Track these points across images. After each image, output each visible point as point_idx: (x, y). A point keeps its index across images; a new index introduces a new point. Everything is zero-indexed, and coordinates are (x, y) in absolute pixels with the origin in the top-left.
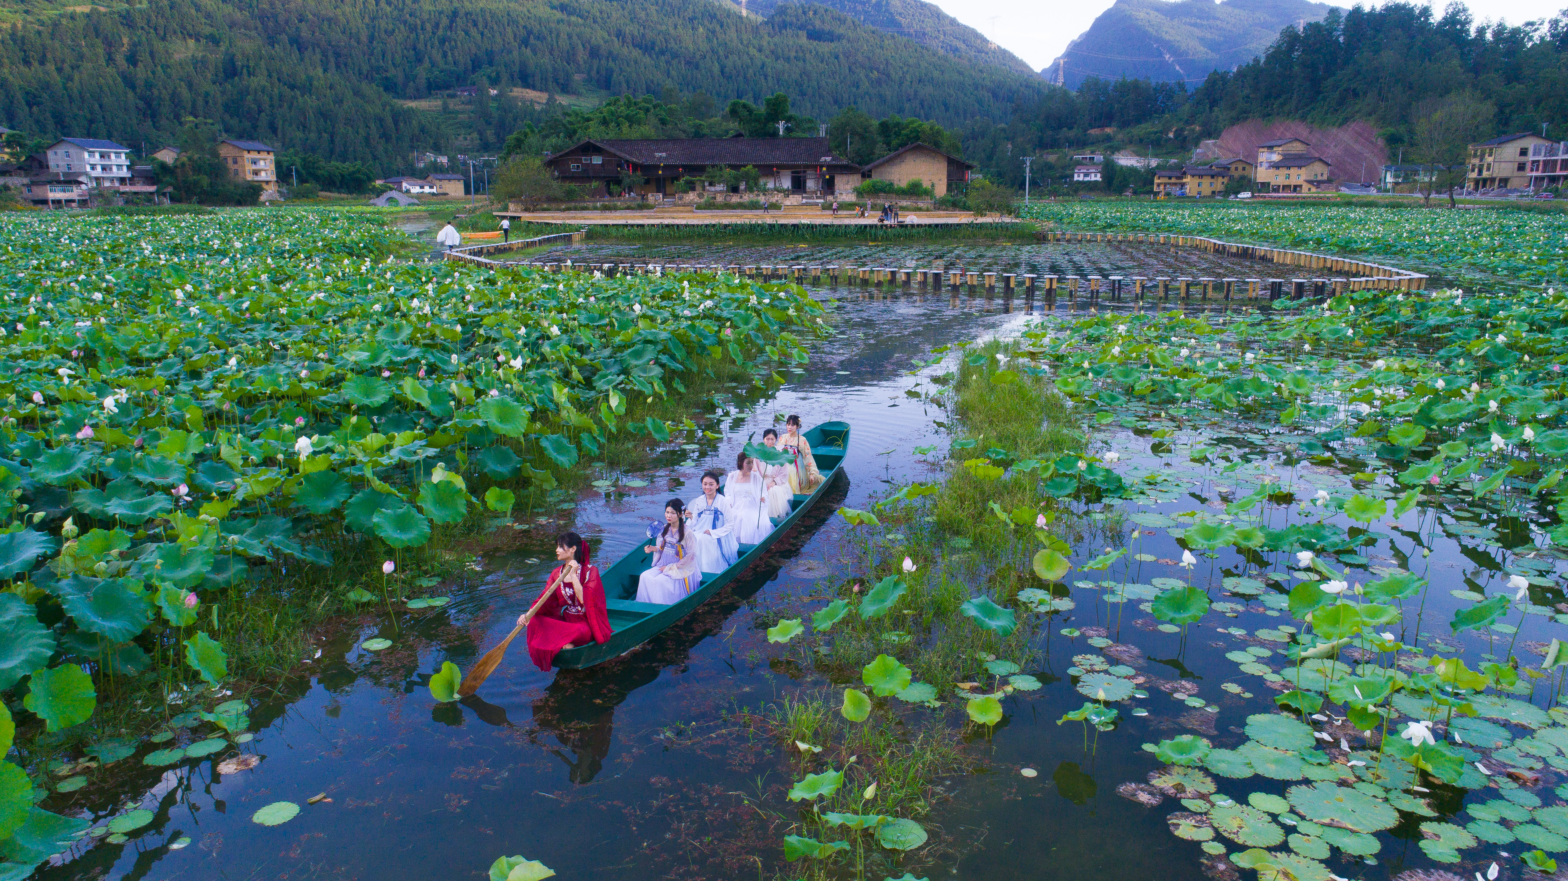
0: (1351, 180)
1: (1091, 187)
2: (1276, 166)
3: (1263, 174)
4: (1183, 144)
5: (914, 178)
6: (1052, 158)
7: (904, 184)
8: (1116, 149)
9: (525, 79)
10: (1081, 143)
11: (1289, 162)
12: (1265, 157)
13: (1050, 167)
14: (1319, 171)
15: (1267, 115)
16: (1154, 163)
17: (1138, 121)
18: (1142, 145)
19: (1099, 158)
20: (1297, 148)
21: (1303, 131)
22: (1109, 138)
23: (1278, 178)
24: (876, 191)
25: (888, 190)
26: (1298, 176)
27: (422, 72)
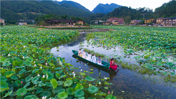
0: (121, 23)
1: (97, 24)
2: (114, 22)
3: (113, 23)
4: (106, 20)
5: (80, 23)
6: (93, 21)
7: (79, 24)
8: (99, 20)
9: (33, 11)
10: (96, 19)
11: (115, 22)
12: (113, 21)
13: (93, 22)
14: (118, 23)
15: (113, 17)
16: (103, 21)
17: (101, 17)
18: (102, 20)
19: (97, 21)
20: (116, 20)
21: (117, 18)
22: (98, 19)
23: (114, 23)
24: (77, 24)
25: (78, 24)
26: (116, 23)
27: (19, 10)
